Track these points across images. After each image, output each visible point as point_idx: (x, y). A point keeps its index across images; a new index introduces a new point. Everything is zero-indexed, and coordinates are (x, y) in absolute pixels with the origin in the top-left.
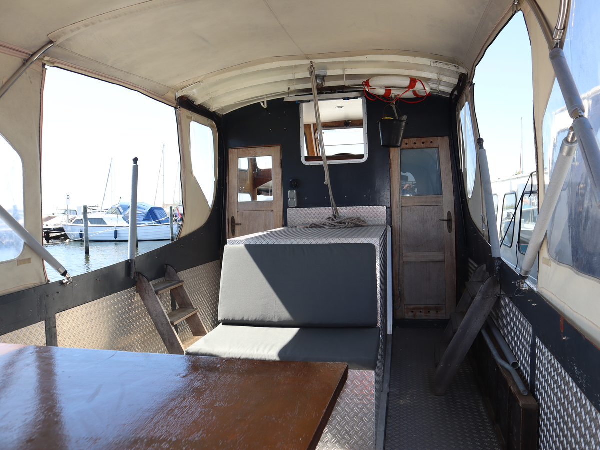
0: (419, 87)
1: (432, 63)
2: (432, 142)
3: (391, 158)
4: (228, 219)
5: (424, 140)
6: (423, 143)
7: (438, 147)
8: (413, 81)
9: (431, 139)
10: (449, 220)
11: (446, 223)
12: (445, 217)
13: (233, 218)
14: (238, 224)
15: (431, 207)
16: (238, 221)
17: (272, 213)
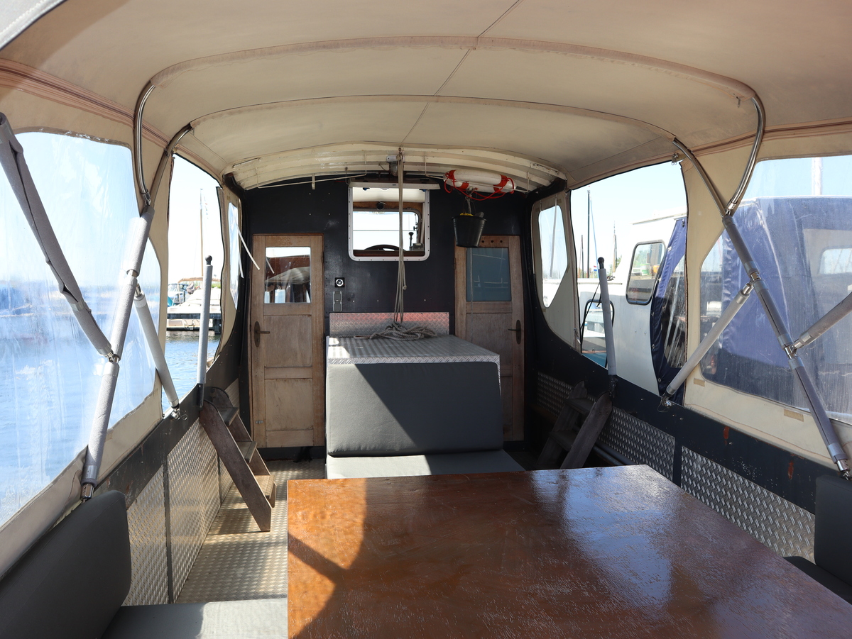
0: (509, 185)
1: (532, 165)
2: (501, 241)
3: (456, 257)
4: (251, 325)
5: (493, 238)
6: (492, 242)
7: (508, 248)
8: (505, 179)
9: (501, 238)
10: (518, 331)
11: (514, 334)
12: (514, 327)
13: (257, 324)
14: (265, 333)
15: (499, 315)
16: (264, 327)
17: (309, 318)
